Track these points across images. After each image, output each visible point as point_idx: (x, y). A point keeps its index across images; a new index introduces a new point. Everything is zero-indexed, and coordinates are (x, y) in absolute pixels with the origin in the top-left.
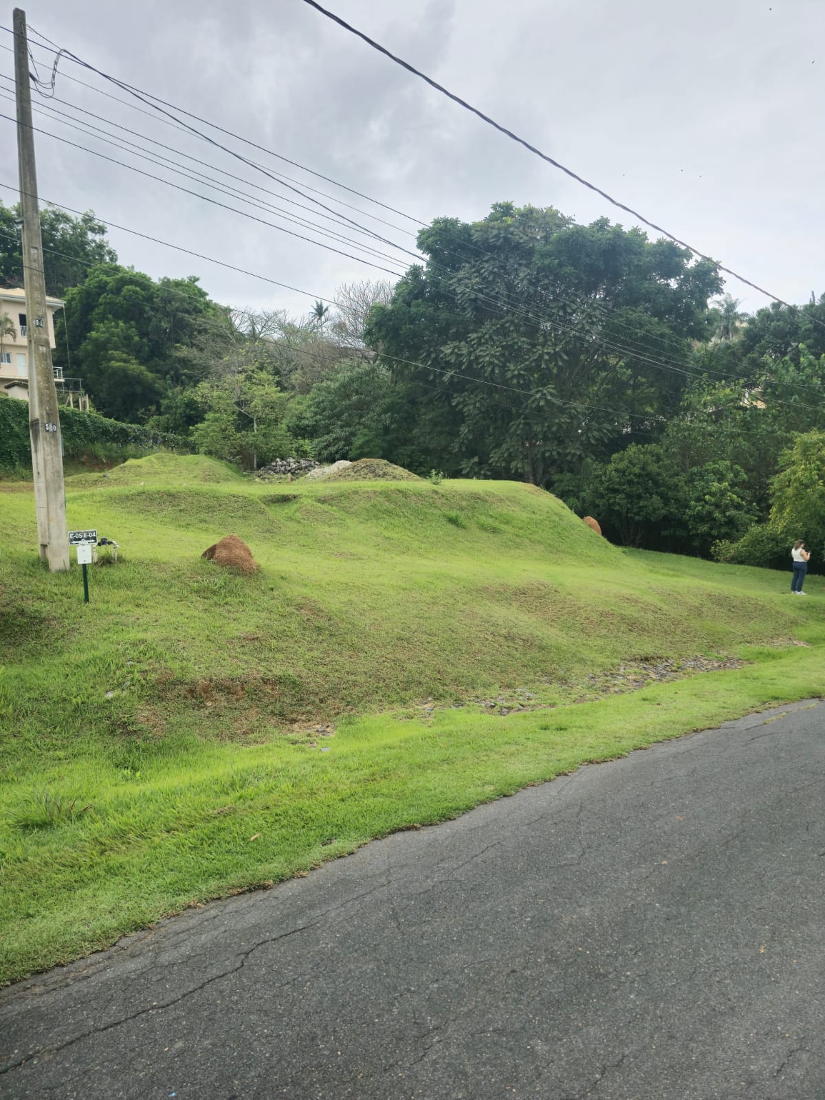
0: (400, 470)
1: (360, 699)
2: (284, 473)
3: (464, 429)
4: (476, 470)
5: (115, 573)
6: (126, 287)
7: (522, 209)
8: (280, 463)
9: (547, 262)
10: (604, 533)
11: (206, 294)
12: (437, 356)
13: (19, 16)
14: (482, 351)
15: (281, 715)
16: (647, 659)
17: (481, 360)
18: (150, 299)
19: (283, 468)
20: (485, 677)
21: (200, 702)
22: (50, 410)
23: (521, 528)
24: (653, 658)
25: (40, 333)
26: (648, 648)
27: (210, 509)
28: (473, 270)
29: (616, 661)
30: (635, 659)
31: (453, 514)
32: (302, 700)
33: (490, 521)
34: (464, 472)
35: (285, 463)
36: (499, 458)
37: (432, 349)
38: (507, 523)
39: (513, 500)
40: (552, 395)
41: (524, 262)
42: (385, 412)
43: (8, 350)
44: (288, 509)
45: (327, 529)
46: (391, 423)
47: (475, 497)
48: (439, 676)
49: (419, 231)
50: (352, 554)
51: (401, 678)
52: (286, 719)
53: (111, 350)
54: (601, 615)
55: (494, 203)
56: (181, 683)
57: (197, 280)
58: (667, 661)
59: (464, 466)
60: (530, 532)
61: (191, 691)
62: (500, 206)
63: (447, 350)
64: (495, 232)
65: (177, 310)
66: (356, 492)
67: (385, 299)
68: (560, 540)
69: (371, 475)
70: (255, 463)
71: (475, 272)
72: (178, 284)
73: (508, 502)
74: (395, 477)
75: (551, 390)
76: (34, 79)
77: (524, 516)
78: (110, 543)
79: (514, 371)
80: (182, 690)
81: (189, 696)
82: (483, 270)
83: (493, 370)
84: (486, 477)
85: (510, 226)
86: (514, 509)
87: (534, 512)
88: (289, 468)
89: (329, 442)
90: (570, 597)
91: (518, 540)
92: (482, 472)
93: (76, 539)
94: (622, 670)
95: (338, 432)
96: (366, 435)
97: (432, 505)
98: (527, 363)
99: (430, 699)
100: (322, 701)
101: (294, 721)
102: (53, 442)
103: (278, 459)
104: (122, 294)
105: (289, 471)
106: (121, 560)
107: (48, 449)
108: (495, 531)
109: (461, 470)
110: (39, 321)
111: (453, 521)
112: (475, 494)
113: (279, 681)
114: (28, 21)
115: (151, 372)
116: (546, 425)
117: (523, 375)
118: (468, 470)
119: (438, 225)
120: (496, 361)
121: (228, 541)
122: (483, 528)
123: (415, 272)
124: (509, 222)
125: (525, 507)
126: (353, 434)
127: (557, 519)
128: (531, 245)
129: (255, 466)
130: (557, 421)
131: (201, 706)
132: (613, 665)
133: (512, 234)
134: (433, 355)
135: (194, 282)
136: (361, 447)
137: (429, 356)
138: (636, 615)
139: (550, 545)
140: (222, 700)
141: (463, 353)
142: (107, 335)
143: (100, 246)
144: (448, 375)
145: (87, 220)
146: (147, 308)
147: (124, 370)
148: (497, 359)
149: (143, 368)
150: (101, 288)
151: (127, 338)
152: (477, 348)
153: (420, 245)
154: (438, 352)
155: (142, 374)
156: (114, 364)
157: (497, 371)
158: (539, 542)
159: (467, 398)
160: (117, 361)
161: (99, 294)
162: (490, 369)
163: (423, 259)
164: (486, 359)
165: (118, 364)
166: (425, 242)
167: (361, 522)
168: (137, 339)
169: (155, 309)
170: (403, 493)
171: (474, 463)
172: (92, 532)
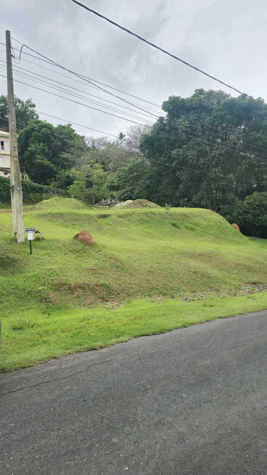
0: (152, 204)
1: (133, 294)
2: (105, 206)
3: (181, 186)
4: (186, 204)
5: (41, 244)
6: (43, 129)
7: (208, 91)
8: (104, 201)
9: (219, 113)
10: (241, 231)
12: (170, 155)
13: (8, 33)
14: (188, 153)
15: (103, 298)
16: (255, 283)
17: (188, 157)
18: (52, 134)
19: (105, 204)
20: (184, 288)
22: (18, 182)
23: (204, 228)
24: (258, 283)
25: (15, 153)
26: (256, 279)
27: (76, 220)
29: (241, 284)
30: (249, 283)
31: (174, 222)
32: (110, 293)
33: (190, 225)
34: (181, 205)
35: (106, 201)
36: (196, 199)
37: (168, 152)
38: (198, 226)
39: (201, 216)
40: (219, 171)
41: (208, 114)
42: (148, 179)
44: (107, 220)
45: (122, 228)
46: (150, 184)
47: (184, 215)
48: (165, 286)
49: (163, 102)
50: (131, 238)
51: (149, 287)
52: (104, 300)
53: (37, 155)
54: (236, 265)
55: (196, 89)
56: (66, 284)
58: (264, 284)
59: (180, 202)
60: (207, 230)
61: (70, 288)
62: (198, 90)
63: (174, 152)
64: (195, 101)
65: (64, 138)
66: (134, 213)
67: (148, 132)
68: (221, 233)
69: (140, 206)
70: (94, 201)
71: (187, 119)
73: (198, 217)
74: (150, 207)
76: (13, 57)
77: (205, 223)
78: (39, 232)
79: (202, 161)
80: (66, 287)
81: (69, 290)
82: (190, 118)
83: (193, 162)
84: (190, 207)
85: (202, 99)
86: (201, 220)
87: (210, 222)
88: (107, 203)
89: (124, 193)
90: (223, 257)
91: (202, 233)
92: (189, 205)
93: (27, 231)
94: (243, 287)
95: (128, 188)
96: (139, 189)
97: (165, 218)
98: (208, 158)
99: (161, 295)
100: (118, 294)
101: (107, 301)
102: (19, 194)
103: (103, 200)
104: (41, 132)
106: (43, 239)
107: (17, 197)
108: (192, 229)
110: (15, 148)
111: (174, 225)
112: (184, 214)
113: (102, 285)
114: (11, 35)
115: (52, 164)
116: (217, 185)
117: (206, 163)
119: (171, 99)
120: (194, 158)
121: (83, 232)
122: (187, 228)
123: (161, 119)
124: (202, 97)
125: (206, 219)
126: (134, 189)
127: (220, 225)
128: (211, 107)
129: (94, 203)
130: (221, 183)
131: (73, 293)
132: (239, 285)
133: (203, 102)
134: (168, 155)
136: (137, 194)
137: (166, 155)
138: (251, 265)
139: (216, 236)
140: (81, 292)
141: (181, 154)
142: (35, 149)
143: (32, 112)
144: (175, 163)
145: (28, 102)
146: (52, 137)
147: (42, 163)
148: (195, 156)
149: (49, 162)
150: (33, 130)
151: (43, 150)
152: (187, 152)
153: (163, 108)
154: (170, 154)
155: (49, 165)
156: (38, 161)
157: (194, 162)
158: (212, 234)
159: (182, 173)
160: (39, 159)
161: (32, 133)
162: (191, 161)
163: (164, 114)
164: (190, 156)
165: (40, 161)
166: (165, 107)
167: (136, 225)
168: (47, 150)
169: (55, 137)
170: (153, 214)
171: (185, 201)
172: (33, 228)
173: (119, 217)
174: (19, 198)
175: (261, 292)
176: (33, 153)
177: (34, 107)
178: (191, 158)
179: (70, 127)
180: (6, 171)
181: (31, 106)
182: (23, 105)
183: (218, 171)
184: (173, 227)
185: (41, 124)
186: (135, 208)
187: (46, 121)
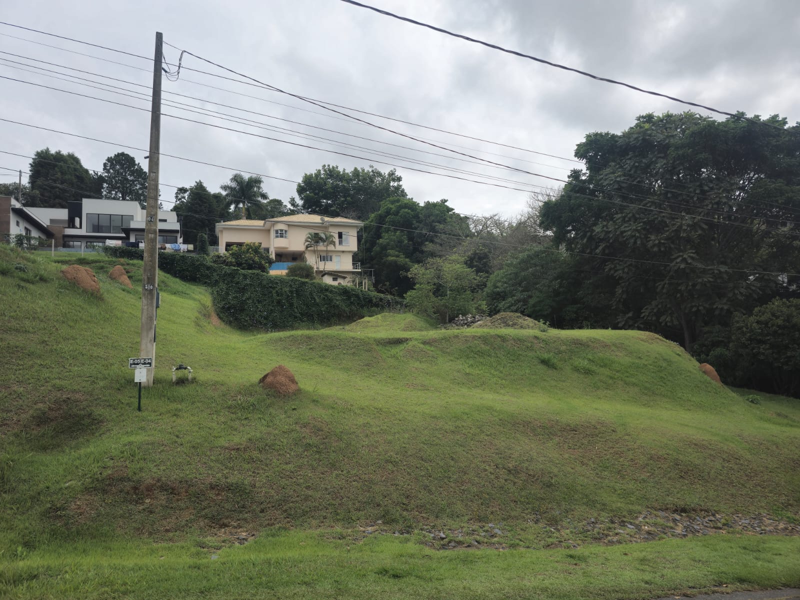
0: (529, 321)
1: (304, 513)
2: (462, 326)
3: (619, 290)
4: (630, 323)
5: (182, 390)
6: (402, 210)
7: (661, 116)
8: (461, 318)
9: (680, 152)
11: (453, 209)
12: (591, 234)
13: (159, 36)
14: (625, 227)
15: (212, 518)
16: (684, 510)
17: (624, 234)
18: (416, 216)
19: (462, 322)
20: (459, 507)
21: (139, 499)
22: (150, 275)
23: (618, 371)
24: (695, 510)
25: (151, 226)
26: (692, 500)
28: (617, 166)
29: (637, 508)
30: (667, 509)
31: (546, 356)
32: (243, 507)
33: (585, 363)
34: (620, 325)
35: (464, 318)
36: (650, 313)
37: (587, 229)
38: (605, 366)
39: (619, 346)
40: (692, 258)
41: (662, 155)
42: (556, 279)
43: (330, 254)
44: (397, 350)
46: (560, 287)
48: (405, 501)
49: (577, 145)
50: (423, 386)
51: (360, 498)
52: (217, 522)
53: (389, 249)
54: (651, 458)
55: (638, 116)
56: (129, 480)
57: (446, 201)
58: (714, 515)
59: (619, 320)
60: (626, 374)
61: (135, 488)
62: (643, 117)
63: (597, 229)
64: (636, 136)
65: (433, 221)
68: (661, 383)
70: (447, 319)
71: (619, 168)
72: (434, 205)
73: (613, 348)
74: (522, 327)
75: (692, 255)
76: (166, 72)
77: (626, 360)
78: (186, 368)
79: (655, 240)
80: (128, 486)
81: (132, 492)
82: (626, 166)
83: (635, 243)
85: (647, 130)
86: (617, 353)
87: (640, 358)
88: (466, 322)
89: (512, 303)
90: (626, 437)
91: (611, 381)
92: (636, 325)
93: (134, 364)
94: (640, 519)
95: (519, 296)
97: (530, 348)
98: (667, 233)
99: (380, 522)
100: (262, 511)
101: (225, 525)
102: (149, 297)
103: (461, 316)
104: (400, 214)
105: (466, 324)
106: (194, 380)
108: (588, 372)
109: (618, 323)
110: (151, 218)
111: (545, 362)
112: (578, 340)
113: (229, 488)
115: (411, 262)
116: (690, 284)
117: (664, 243)
118: (623, 323)
119: (589, 138)
120: (637, 234)
121: (276, 369)
122: (576, 369)
123: (575, 174)
124: (646, 127)
125: (631, 353)
126: (530, 297)
127: (664, 365)
128: (667, 141)
129: (447, 321)
130: (700, 280)
131: (138, 502)
132: (630, 512)
133: (650, 135)
134: (589, 234)
135: (444, 203)
136: (534, 306)
137: (585, 234)
138: (697, 462)
139: (646, 388)
140: (162, 498)
141: (610, 230)
142: (388, 240)
143: (398, 188)
144: (600, 248)
145: (392, 174)
146: (415, 222)
147: (396, 262)
148: (639, 232)
149: (407, 260)
150: (388, 212)
151: (400, 242)
152: (622, 225)
153: (576, 156)
154: (593, 231)
155: (405, 263)
156: (390, 258)
157: (639, 242)
158: (634, 384)
159: (618, 265)
160: (393, 256)
161: (386, 217)
162: (632, 241)
163: (582, 166)
164: (629, 233)
165: (392, 258)
166: (581, 152)
167: (452, 360)
168: (406, 242)
169: (420, 222)
170: (503, 339)
171: (629, 318)
172: (149, 359)
173: (424, 343)
174: (148, 305)
175: (690, 536)
176: (384, 248)
177: (399, 181)
178: (632, 237)
179: (446, 204)
180: (334, 275)
181: (394, 180)
182: (383, 180)
183: (689, 256)
184: (542, 368)
185: (400, 203)
186: (491, 328)
187: (413, 199)
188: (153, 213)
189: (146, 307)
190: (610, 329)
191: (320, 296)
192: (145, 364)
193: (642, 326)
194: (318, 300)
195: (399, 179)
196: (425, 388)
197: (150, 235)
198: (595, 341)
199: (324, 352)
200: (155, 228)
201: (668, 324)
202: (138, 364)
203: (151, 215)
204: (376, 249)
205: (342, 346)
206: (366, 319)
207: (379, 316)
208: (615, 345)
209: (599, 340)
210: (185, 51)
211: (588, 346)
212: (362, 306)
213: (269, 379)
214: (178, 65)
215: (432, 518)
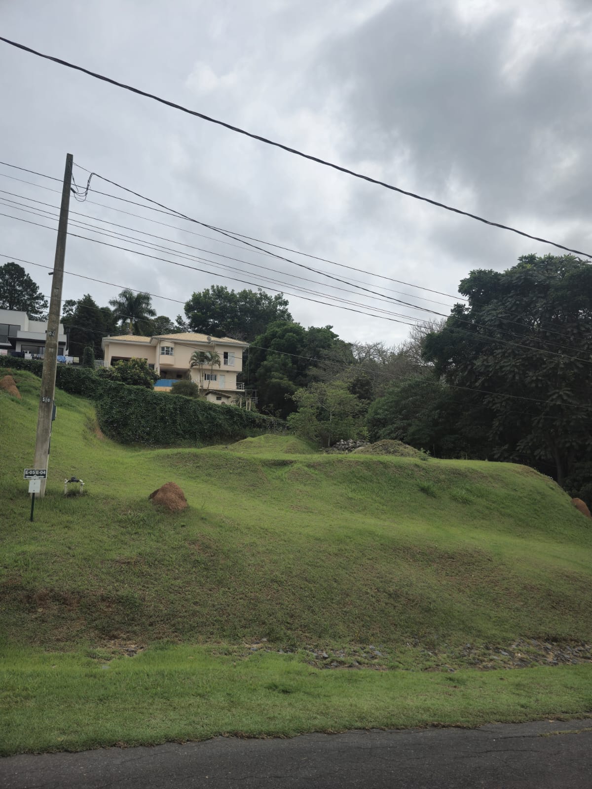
0: (410, 449)
1: (192, 628)
2: (343, 450)
3: (496, 423)
4: (506, 456)
5: (74, 503)
6: (288, 334)
7: (543, 257)
8: (343, 443)
9: (560, 294)
11: (337, 336)
12: (472, 368)
13: (70, 158)
14: (505, 362)
15: (103, 630)
16: (555, 639)
17: (504, 369)
18: (301, 341)
19: (343, 447)
20: (341, 628)
21: (32, 608)
22: (49, 388)
23: (494, 502)
24: (565, 640)
25: (51, 340)
26: (563, 629)
28: (499, 304)
29: (511, 635)
30: (539, 638)
31: (425, 484)
32: (133, 620)
33: (463, 493)
35: (346, 443)
36: (525, 447)
37: (468, 363)
38: (482, 496)
39: (496, 478)
40: (568, 395)
41: (542, 295)
42: (435, 409)
43: (215, 373)
44: (281, 471)
46: (439, 417)
48: (289, 620)
49: (461, 281)
50: (306, 508)
51: (246, 615)
52: (107, 633)
53: (274, 371)
54: (525, 588)
55: (521, 256)
56: (23, 589)
57: (331, 327)
58: (583, 645)
60: (502, 506)
61: (29, 597)
62: (525, 258)
63: (478, 363)
64: (518, 275)
65: (317, 346)
67: (436, 329)
68: (535, 516)
69: (384, 452)
70: (329, 443)
71: (501, 305)
72: (319, 331)
74: (402, 455)
75: (567, 392)
77: (502, 492)
78: (78, 481)
79: (532, 377)
80: (21, 594)
81: (25, 600)
82: (508, 303)
83: (514, 376)
85: (529, 270)
86: (494, 485)
87: (515, 490)
88: (347, 446)
89: (392, 430)
90: (502, 567)
91: (487, 512)
92: (511, 458)
93: (29, 475)
94: (514, 646)
95: (399, 423)
96: (418, 426)
97: (411, 476)
98: (545, 371)
99: (265, 640)
100: (151, 625)
101: (115, 637)
102: (46, 409)
103: (342, 440)
104: (285, 338)
105: (347, 448)
106: (85, 493)
107: (42, 414)
108: (465, 502)
110: (52, 333)
111: (424, 490)
113: (120, 601)
115: (295, 385)
116: (565, 420)
117: (541, 380)
118: (499, 455)
119: (473, 275)
120: (516, 370)
121: (166, 486)
122: (454, 498)
123: (458, 309)
124: (528, 268)
125: (507, 485)
126: (410, 425)
127: (539, 498)
128: (547, 283)
129: (329, 445)
130: (574, 417)
131: (30, 611)
132: (504, 639)
133: (532, 275)
134: (469, 367)
135: (329, 329)
136: (413, 434)
137: (466, 367)
138: (568, 593)
139: (520, 520)
140: (55, 608)
141: (490, 364)
142: (272, 363)
143: (284, 312)
144: (480, 381)
145: (278, 298)
146: (299, 346)
147: (279, 384)
148: (517, 368)
149: (291, 382)
150: (274, 335)
151: (285, 365)
152: (501, 360)
153: (459, 291)
154: (473, 364)
155: (290, 386)
156: (274, 380)
157: (517, 378)
158: (509, 516)
159: (496, 399)
160: (276, 378)
161: (272, 339)
162: (510, 376)
163: (465, 301)
164: (508, 368)
165: (276, 380)
166: (465, 288)
168: (290, 365)
169: (304, 346)
170: (385, 465)
171: (504, 450)
172: (43, 471)
173: (309, 466)
174: (44, 417)
175: (561, 664)
176: (268, 370)
177: (286, 305)
178: (510, 372)
179: (331, 330)
180: (219, 394)
181: (281, 304)
182: (270, 303)
183: (564, 393)
184: (421, 494)
185: (286, 327)
186: (373, 454)
187: (299, 324)
188: (54, 328)
189: (42, 420)
190: (486, 460)
191: (204, 414)
192: (39, 475)
193: (517, 459)
194: (201, 418)
195: (286, 303)
196: (309, 511)
197: (50, 349)
198: (474, 471)
199: (211, 471)
200: (55, 342)
201: (542, 458)
202: (32, 475)
203: (52, 329)
204: (261, 370)
205: (229, 466)
206: (249, 439)
207: (262, 437)
208: (492, 476)
209: (477, 471)
210: (94, 174)
211: (466, 476)
212: (245, 427)
213: (160, 495)
214: (86, 187)
215: (315, 638)
